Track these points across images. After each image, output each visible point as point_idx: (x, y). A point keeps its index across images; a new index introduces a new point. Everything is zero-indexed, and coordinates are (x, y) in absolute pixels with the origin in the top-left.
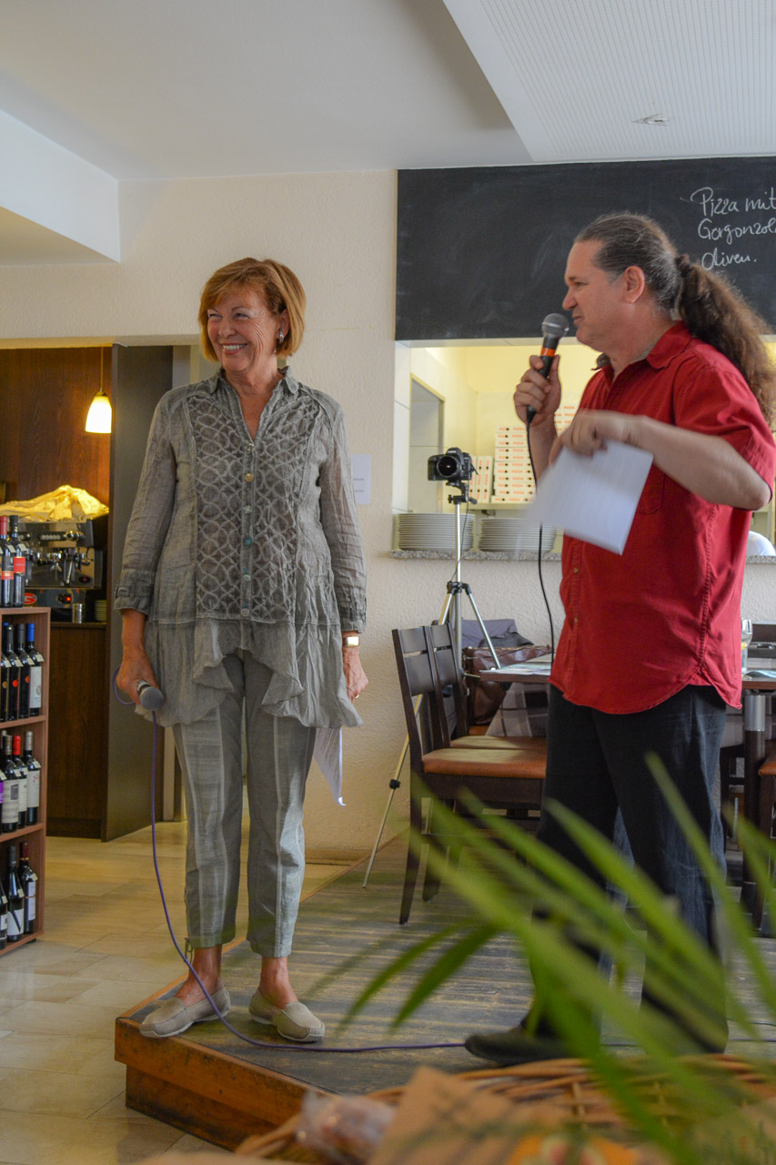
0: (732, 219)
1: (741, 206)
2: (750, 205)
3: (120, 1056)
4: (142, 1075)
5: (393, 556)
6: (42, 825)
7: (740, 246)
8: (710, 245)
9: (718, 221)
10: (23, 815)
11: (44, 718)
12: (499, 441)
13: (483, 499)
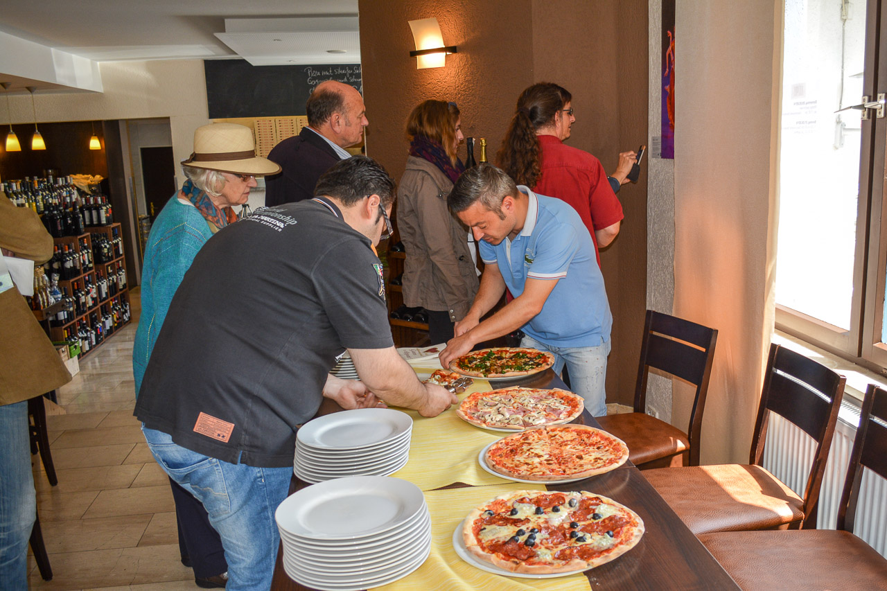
6: (127, 288)
10: (123, 286)
11: (123, 257)
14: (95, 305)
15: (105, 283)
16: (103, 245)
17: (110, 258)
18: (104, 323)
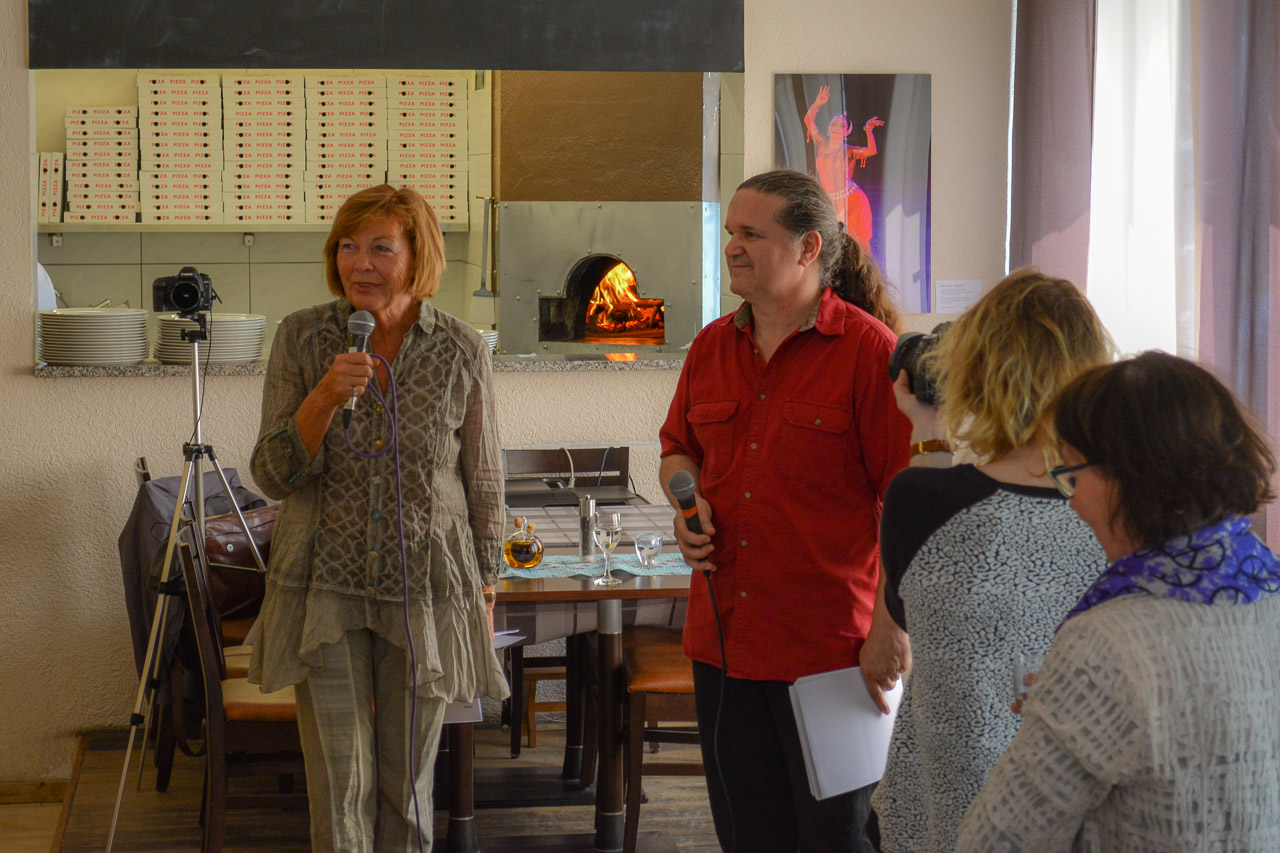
12: (72, 129)
13: (52, 217)
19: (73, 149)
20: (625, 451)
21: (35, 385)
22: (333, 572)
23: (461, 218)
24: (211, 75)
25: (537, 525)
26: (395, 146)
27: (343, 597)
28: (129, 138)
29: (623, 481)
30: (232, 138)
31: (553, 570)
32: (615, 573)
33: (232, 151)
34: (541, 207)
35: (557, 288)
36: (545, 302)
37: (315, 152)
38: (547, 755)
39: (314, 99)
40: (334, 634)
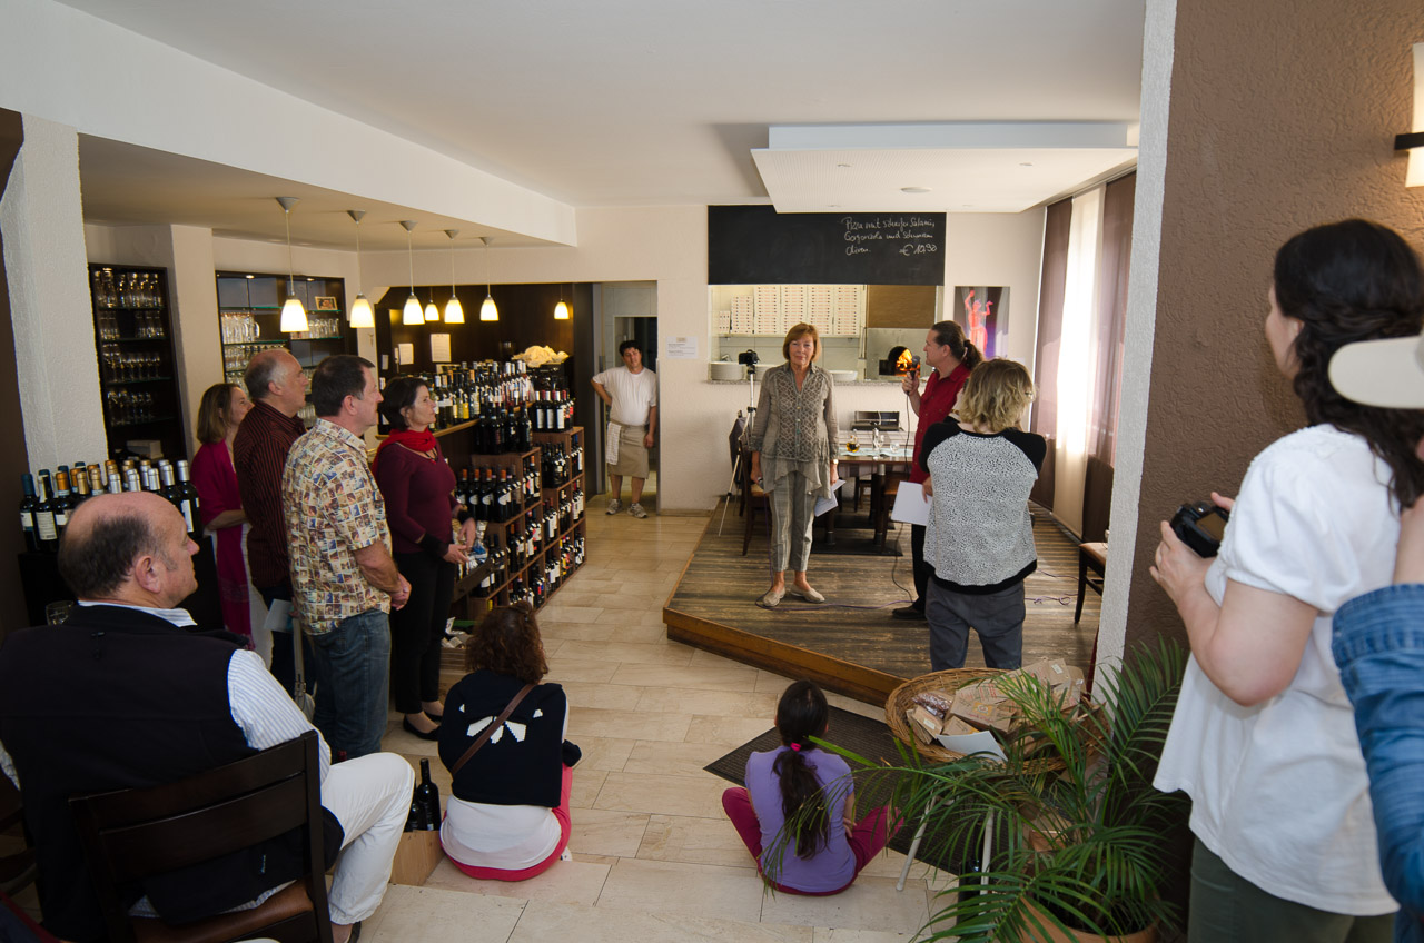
0: (861, 232)
1: (864, 226)
2: (868, 226)
3: (665, 621)
4: (674, 627)
5: (708, 382)
6: (585, 515)
7: (864, 244)
8: (850, 243)
9: (854, 233)
10: (580, 513)
11: (583, 473)
12: (733, 304)
13: (726, 332)
14: (536, 552)
15: (555, 517)
16: (557, 463)
17: (565, 479)
18: (548, 575)
19: (734, 310)
20: (898, 413)
21: (709, 387)
22: (784, 452)
23: (857, 333)
24: (777, 286)
25: (861, 437)
26: (837, 308)
27: (787, 460)
28: (751, 306)
29: (897, 423)
30: (784, 307)
31: (862, 454)
32: (882, 455)
33: (783, 311)
34: (879, 329)
35: (885, 357)
36: (881, 362)
37: (810, 311)
38: (865, 512)
39: (810, 294)
40: (785, 472)
